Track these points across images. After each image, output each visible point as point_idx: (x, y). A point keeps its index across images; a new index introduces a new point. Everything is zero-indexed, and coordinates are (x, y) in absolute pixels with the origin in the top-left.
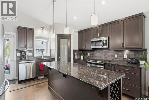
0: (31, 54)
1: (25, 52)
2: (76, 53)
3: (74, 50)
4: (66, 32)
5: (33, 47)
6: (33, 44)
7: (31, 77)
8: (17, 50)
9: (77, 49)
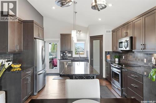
1: (66, 53)
2: (108, 56)
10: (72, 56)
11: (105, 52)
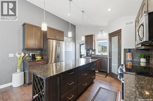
10: (95, 54)
11: (124, 49)
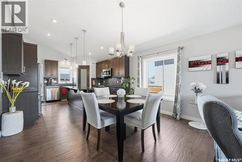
0: (55, 82)
1: (51, 80)
2: (94, 81)
3: (92, 79)
4: (84, 63)
5: (57, 75)
6: (57, 74)
7: (56, 99)
8: (44, 78)
9: (95, 77)
10: (57, 83)
